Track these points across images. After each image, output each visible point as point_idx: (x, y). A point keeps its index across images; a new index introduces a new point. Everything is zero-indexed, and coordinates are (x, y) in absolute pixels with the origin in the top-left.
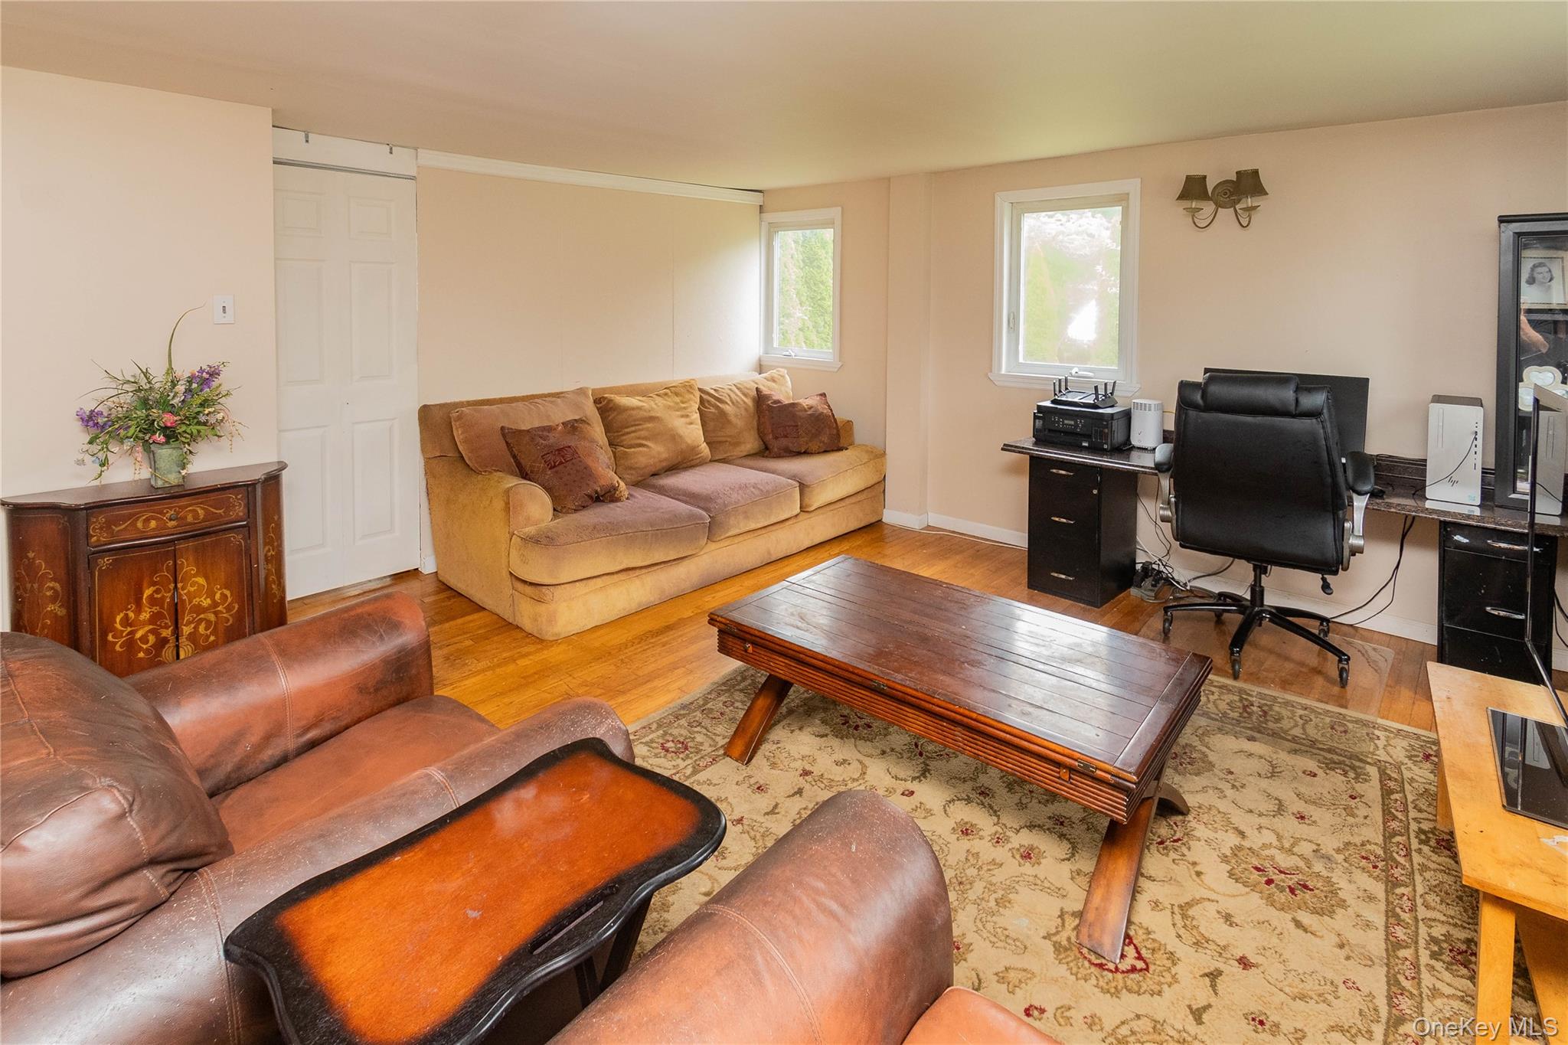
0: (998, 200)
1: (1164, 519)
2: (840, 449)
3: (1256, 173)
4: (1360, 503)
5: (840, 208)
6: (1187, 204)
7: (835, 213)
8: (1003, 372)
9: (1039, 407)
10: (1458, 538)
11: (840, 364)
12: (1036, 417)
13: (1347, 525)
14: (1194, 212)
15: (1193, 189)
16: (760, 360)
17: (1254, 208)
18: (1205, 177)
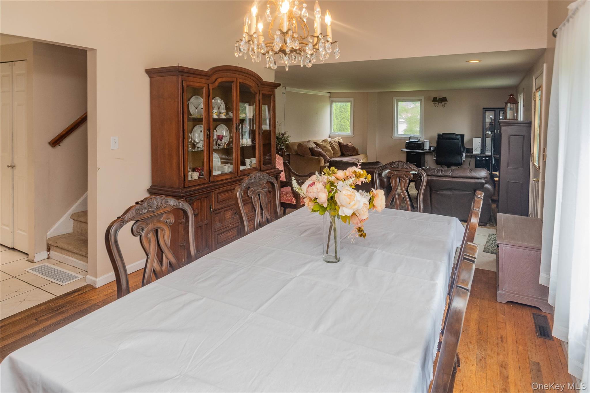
0: (394, 99)
1: (434, 159)
2: (358, 155)
3: (446, 97)
4: (464, 154)
5: (353, 98)
6: (434, 102)
7: (352, 99)
8: (395, 136)
9: (407, 142)
10: (477, 158)
11: (353, 136)
12: (406, 144)
13: (463, 157)
14: (435, 104)
15: (435, 100)
16: (329, 135)
17: (445, 104)
18: (437, 98)
